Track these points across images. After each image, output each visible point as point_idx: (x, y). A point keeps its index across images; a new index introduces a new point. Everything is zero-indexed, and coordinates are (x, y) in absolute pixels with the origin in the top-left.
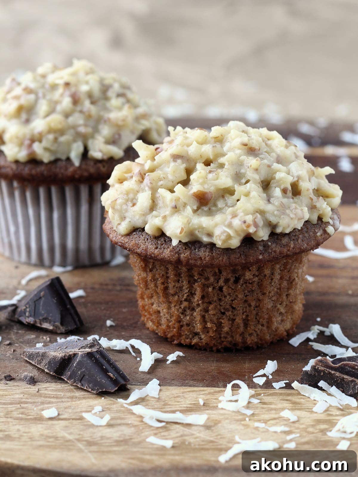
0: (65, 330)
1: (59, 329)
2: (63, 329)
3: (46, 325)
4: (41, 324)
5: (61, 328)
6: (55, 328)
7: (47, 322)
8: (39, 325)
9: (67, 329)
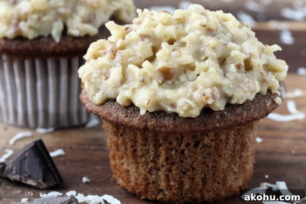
0: (47, 186)
1: (42, 185)
2: (44, 185)
3: (30, 182)
4: (26, 181)
5: (43, 184)
6: (38, 185)
7: (31, 179)
8: (24, 182)
9: (48, 185)
